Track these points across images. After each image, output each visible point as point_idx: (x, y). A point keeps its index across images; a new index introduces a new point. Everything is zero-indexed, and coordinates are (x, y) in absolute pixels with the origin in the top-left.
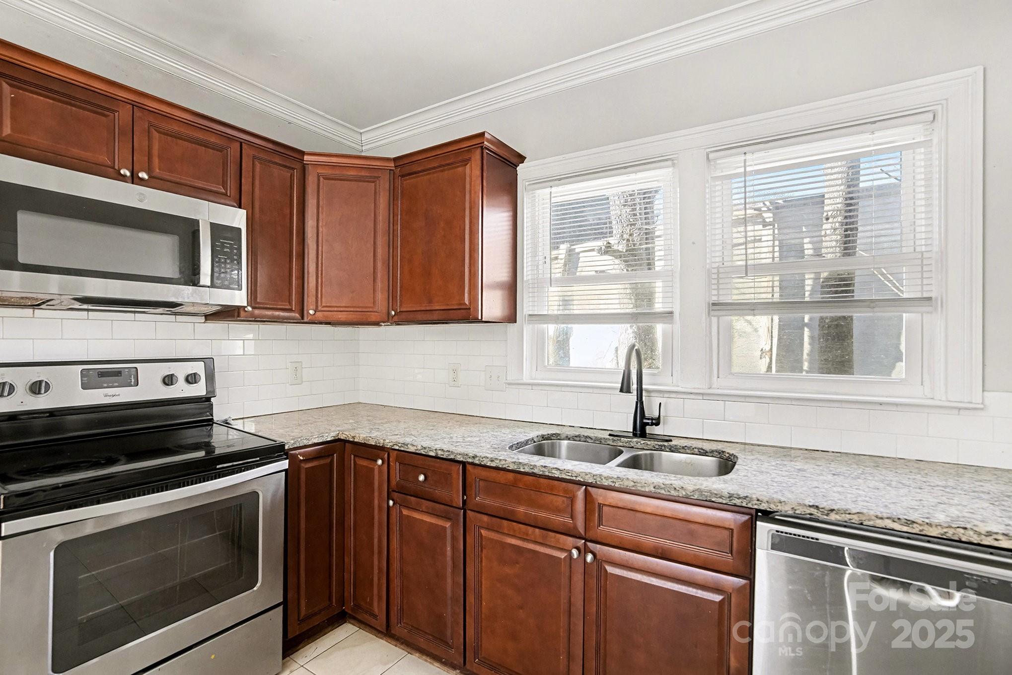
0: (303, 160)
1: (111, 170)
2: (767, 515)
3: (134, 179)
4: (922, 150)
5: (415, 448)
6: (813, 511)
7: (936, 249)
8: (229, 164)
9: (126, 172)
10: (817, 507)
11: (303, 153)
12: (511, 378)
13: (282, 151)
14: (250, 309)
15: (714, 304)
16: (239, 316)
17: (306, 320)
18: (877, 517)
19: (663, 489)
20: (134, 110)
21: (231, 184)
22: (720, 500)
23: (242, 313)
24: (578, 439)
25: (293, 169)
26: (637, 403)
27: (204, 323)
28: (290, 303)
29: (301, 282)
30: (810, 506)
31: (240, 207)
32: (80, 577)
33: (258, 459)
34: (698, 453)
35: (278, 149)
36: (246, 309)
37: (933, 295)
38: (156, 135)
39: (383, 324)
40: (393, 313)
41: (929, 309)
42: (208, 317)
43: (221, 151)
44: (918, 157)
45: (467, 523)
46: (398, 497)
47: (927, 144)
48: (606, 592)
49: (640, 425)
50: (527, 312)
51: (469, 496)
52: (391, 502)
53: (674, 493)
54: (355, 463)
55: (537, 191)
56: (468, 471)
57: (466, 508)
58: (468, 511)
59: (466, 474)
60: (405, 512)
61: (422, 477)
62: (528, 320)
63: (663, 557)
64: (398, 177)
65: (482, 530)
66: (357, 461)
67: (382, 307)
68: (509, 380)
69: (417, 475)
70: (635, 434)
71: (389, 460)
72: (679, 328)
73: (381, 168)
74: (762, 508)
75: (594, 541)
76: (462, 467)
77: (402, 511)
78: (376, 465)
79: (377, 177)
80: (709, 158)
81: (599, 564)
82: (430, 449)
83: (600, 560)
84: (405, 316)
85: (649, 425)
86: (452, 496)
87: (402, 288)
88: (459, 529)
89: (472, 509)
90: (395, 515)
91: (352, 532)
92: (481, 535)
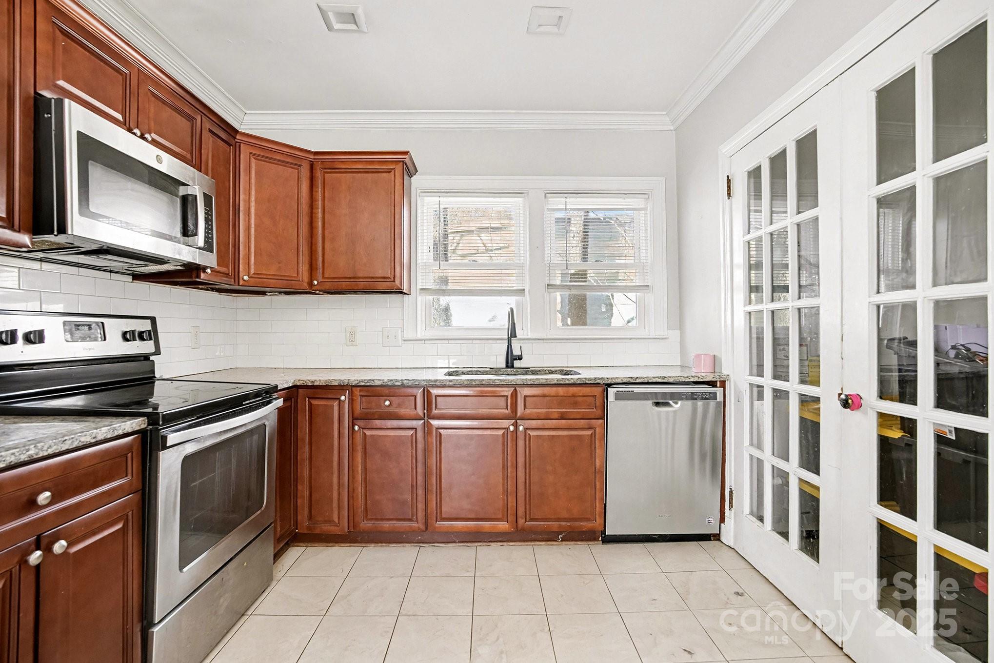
0: (235, 138)
2: (610, 385)
4: (643, 212)
5: (382, 382)
6: (630, 379)
7: (649, 262)
8: (194, 133)
9: (137, 132)
10: (632, 378)
11: (236, 131)
12: (409, 335)
13: (225, 128)
15: (548, 285)
16: (198, 276)
18: (653, 377)
19: (562, 381)
21: (195, 152)
22: (590, 382)
23: (202, 275)
24: (471, 373)
25: (230, 145)
26: (508, 346)
27: (132, 282)
28: (228, 268)
29: (235, 249)
30: (629, 378)
32: (191, 485)
33: (261, 398)
34: (548, 373)
35: (222, 125)
37: (649, 284)
38: (152, 98)
39: (269, 294)
40: (316, 282)
41: (648, 291)
42: (135, 278)
43: (190, 121)
44: (641, 215)
45: (427, 428)
46: (362, 423)
47: (645, 209)
48: (530, 447)
49: (511, 360)
50: (419, 286)
51: (429, 409)
52: (356, 428)
53: (567, 382)
54: (311, 405)
55: (425, 198)
56: (428, 391)
57: (426, 418)
58: (429, 420)
59: (427, 395)
60: (368, 433)
61: (387, 403)
62: (420, 293)
63: (562, 418)
64: (318, 167)
65: (441, 431)
66: (314, 402)
67: (305, 276)
68: (406, 337)
69: (382, 402)
70: (507, 367)
71: (351, 395)
72: (528, 299)
73: (306, 159)
74: (609, 382)
75: (522, 419)
76: (424, 389)
77: (365, 433)
78: (336, 404)
79: (300, 166)
80: (546, 197)
81: (525, 432)
82: (397, 381)
83: (526, 429)
84: (327, 286)
85: (516, 359)
86: (415, 412)
87: (323, 261)
88: (420, 434)
89: (434, 418)
90: (358, 438)
91: (307, 463)
92: (440, 434)
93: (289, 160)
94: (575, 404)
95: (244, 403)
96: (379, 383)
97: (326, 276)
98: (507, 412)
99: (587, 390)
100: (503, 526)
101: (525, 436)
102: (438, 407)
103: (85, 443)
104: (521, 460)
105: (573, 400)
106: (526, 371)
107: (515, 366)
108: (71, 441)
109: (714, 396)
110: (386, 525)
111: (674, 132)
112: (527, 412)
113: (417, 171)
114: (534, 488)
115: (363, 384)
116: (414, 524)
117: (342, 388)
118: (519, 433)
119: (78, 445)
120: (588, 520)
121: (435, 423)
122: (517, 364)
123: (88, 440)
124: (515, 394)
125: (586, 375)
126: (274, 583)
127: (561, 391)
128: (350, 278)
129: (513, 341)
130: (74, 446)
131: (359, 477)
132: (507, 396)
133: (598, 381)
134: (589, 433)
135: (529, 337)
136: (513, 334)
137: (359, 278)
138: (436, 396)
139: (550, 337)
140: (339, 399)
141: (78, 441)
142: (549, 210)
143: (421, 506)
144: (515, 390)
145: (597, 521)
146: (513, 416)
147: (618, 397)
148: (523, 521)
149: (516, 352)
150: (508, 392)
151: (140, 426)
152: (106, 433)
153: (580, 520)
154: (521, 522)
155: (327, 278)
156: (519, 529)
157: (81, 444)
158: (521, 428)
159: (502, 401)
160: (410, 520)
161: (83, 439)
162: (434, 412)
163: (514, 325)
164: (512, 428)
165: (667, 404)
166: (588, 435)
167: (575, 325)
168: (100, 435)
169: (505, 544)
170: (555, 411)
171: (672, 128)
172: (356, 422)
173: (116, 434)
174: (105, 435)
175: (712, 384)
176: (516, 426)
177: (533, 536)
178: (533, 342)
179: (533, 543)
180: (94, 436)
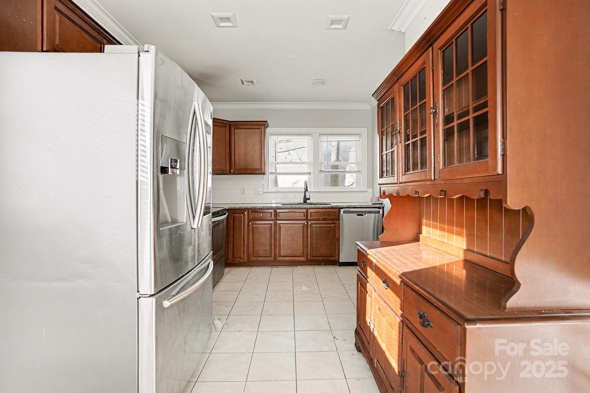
7: (361, 161)
15: (320, 171)
18: (357, 205)
19: (324, 207)
22: (334, 207)
26: (304, 194)
30: (349, 206)
34: (320, 204)
37: (360, 170)
40: (232, 171)
41: (360, 173)
44: (358, 143)
45: (276, 224)
46: (253, 222)
47: (359, 141)
48: (312, 230)
49: (306, 199)
50: (270, 172)
51: (276, 217)
52: (250, 224)
53: (326, 207)
54: (234, 216)
55: (272, 137)
56: (276, 211)
57: (275, 221)
58: (277, 221)
59: (275, 212)
60: (254, 225)
61: (261, 215)
62: (270, 174)
63: (324, 220)
64: (232, 127)
65: (280, 225)
66: (235, 215)
67: (228, 169)
68: (265, 191)
69: (259, 215)
70: (304, 203)
71: (248, 212)
72: (312, 176)
73: (227, 124)
74: (341, 207)
75: (310, 220)
76: (274, 210)
77: (253, 226)
78: (243, 215)
79: (226, 127)
80: (319, 136)
81: (311, 225)
82: (265, 207)
83: (311, 224)
84: (236, 172)
85: (307, 200)
86: (271, 218)
87: (235, 163)
88: (273, 226)
89: (278, 220)
90: (251, 228)
91: (232, 237)
92: (280, 226)
93: (222, 125)
94: (329, 215)
96: (258, 208)
97: (236, 168)
98: (304, 218)
99: (333, 210)
100: (302, 259)
101: (311, 226)
102: (280, 216)
104: (309, 235)
105: (328, 213)
106: (311, 204)
107: (307, 202)
109: (379, 212)
110: (261, 259)
111: (371, 110)
112: (312, 218)
113: (269, 126)
114: (314, 245)
115: (253, 208)
116: (271, 259)
117: (245, 209)
118: (308, 226)
120: (333, 256)
121: (278, 222)
122: (308, 201)
124: (307, 212)
125: (333, 205)
126: (224, 276)
127: (324, 210)
128: (245, 169)
129: (307, 192)
131: (251, 241)
132: (304, 212)
133: (337, 207)
134: (334, 225)
135: (313, 191)
136: (306, 190)
137: (249, 169)
138: (279, 212)
139: (321, 191)
140: (244, 213)
142: (320, 141)
143: (273, 252)
144: (307, 210)
145: (336, 257)
146: (307, 219)
147: (344, 212)
148: (310, 257)
149: (308, 197)
150: (305, 211)
153: (330, 256)
154: (309, 257)
155: (236, 169)
156: (308, 260)
158: (309, 223)
159: (303, 214)
160: (269, 257)
162: (278, 218)
163: (307, 186)
164: (306, 223)
165: (362, 215)
166: (333, 226)
167: (332, 186)
169: (303, 266)
170: (321, 218)
171: (370, 108)
172: (250, 221)
175: (379, 208)
176: (307, 223)
177: (314, 263)
178: (314, 193)
179: (313, 266)
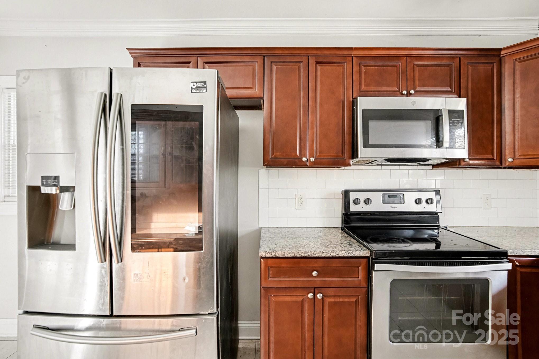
0: (500, 55)
1: (398, 93)
3: (409, 94)
8: (453, 72)
9: (405, 92)
11: (500, 50)
13: (485, 54)
14: (468, 160)
16: (460, 164)
17: (504, 165)
20: (407, 58)
21: (454, 84)
23: (463, 163)
25: (493, 63)
27: (432, 170)
28: (493, 154)
29: (499, 139)
31: (460, 97)
33: (487, 258)
35: (483, 53)
36: (465, 160)
38: (417, 68)
42: (434, 166)
43: (449, 66)
95: (463, 258)
103: (333, 256)
108: (326, 253)
119: (329, 256)
123: (335, 255)
130: (327, 256)
141: (329, 254)
151: (365, 254)
152: (344, 254)
157: (331, 256)
161: (332, 254)
168: (341, 254)
173: (350, 255)
174: (344, 255)
180: (337, 253)
